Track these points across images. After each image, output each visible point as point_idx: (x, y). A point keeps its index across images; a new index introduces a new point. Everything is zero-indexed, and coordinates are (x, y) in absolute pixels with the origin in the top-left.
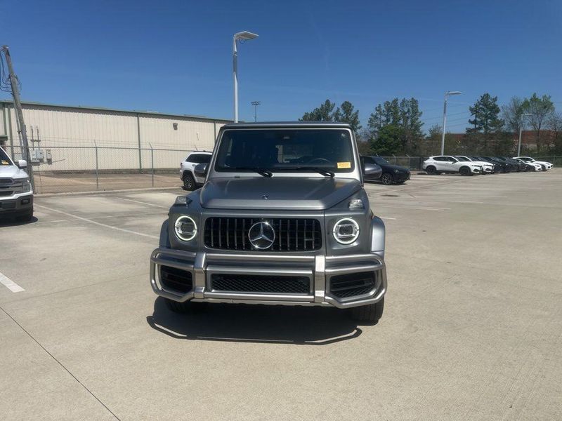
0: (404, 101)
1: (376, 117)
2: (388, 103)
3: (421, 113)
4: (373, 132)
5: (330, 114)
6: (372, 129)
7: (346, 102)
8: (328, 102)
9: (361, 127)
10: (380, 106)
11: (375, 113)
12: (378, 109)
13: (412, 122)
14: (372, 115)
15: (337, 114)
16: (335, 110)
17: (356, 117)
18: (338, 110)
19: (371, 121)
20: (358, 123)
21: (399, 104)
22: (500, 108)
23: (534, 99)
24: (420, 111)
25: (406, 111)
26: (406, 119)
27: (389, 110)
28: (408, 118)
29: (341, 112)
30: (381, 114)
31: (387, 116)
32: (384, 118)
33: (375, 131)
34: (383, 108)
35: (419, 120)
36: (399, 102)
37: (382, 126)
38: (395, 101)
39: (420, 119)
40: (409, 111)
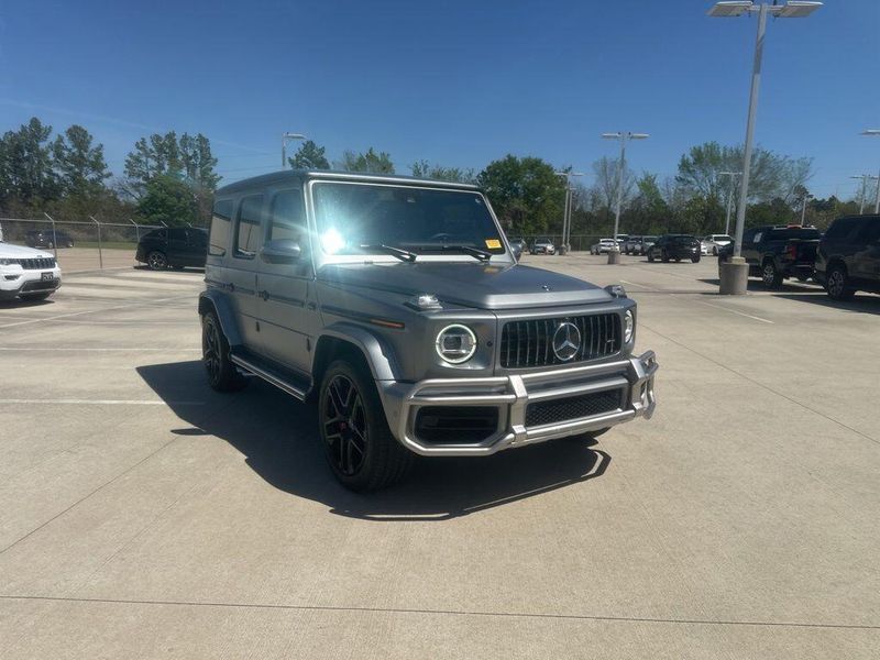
0: (185, 138)
1: (138, 160)
2: (158, 138)
3: (216, 160)
4: (136, 186)
5: (43, 145)
6: (135, 180)
7: (76, 128)
8: (35, 122)
9: (110, 175)
10: (143, 141)
11: (136, 152)
12: (141, 145)
13: (204, 173)
14: (131, 155)
15: (58, 148)
16: (52, 138)
17: (99, 157)
18: (61, 139)
19: (129, 165)
20: (103, 167)
21: (178, 142)
22: (330, 164)
23: (371, 157)
24: (213, 156)
25: (190, 155)
26: (192, 169)
27: (160, 149)
28: (195, 165)
29: (68, 143)
30: (148, 156)
31: (157, 159)
32: (153, 163)
33: (140, 184)
34: (150, 145)
35: (213, 172)
36: (178, 138)
37: (151, 176)
38: (171, 136)
39: (215, 170)
40: (195, 154)
